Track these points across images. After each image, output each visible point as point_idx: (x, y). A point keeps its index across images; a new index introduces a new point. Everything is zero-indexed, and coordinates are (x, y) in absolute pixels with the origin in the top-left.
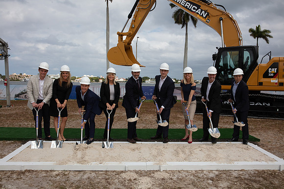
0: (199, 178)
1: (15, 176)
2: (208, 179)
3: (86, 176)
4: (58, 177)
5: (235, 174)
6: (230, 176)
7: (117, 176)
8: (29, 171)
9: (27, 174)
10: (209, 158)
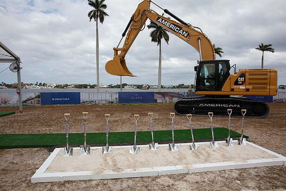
0: (226, 178)
1: (56, 188)
2: (235, 179)
3: (125, 185)
4: (99, 188)
5: (253, 172)
6: (250, 174)
7: (154, 182)
8: (68, 182)
9: (67, 185)
10: (225, 158)
